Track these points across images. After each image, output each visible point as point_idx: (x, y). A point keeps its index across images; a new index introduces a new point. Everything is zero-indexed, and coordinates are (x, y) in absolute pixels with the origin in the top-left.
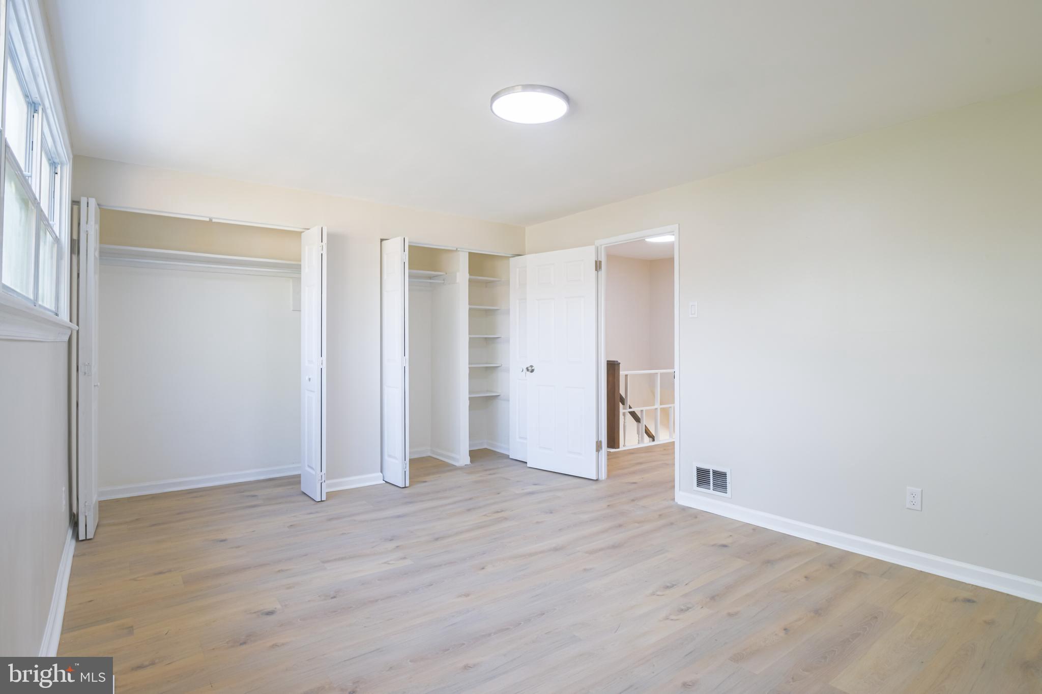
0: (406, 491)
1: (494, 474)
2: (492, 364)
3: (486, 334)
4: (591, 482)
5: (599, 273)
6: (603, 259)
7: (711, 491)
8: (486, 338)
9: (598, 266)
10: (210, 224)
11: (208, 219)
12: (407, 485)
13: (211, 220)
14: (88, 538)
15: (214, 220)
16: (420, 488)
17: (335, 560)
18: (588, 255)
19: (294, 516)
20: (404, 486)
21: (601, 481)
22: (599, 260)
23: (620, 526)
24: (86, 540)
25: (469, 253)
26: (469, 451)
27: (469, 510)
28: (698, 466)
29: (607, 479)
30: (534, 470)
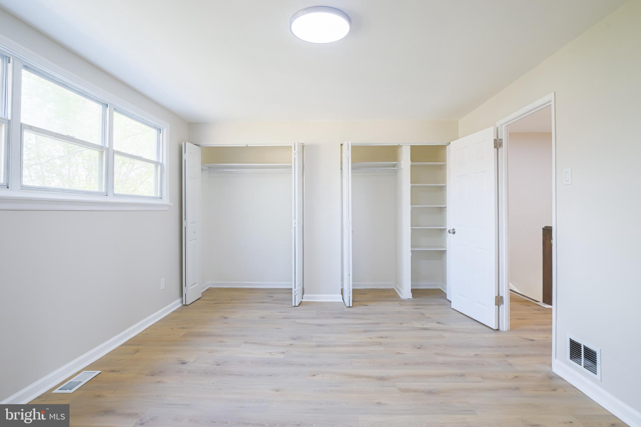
0: (350, 309)
1: (420, 309)
2: (443, 226)
3: (441, 205)
4: (490, 330)
5: (500, 149)
6: (503, 136)
7: (582, 367)
8: (440, 207)
9: (498, 144)
10: (247, 148)
11: (246, 146)
12: (351, 305)
13: (247, 145)
14: (186, 304)
15: (248, 146)
16: (359, 309)
17: (252, 343)
18: (489, 136)
19: (272, 312)
20: (349, 306)
21: (501, 331)
22: (500, 138)
23: (462, 375)
24: (186, 305)
25: (411, 146)
26: (411, 289)
27: (365, 331)
28: (572, 339)
29: (508, 331)
30: (455, 311)
